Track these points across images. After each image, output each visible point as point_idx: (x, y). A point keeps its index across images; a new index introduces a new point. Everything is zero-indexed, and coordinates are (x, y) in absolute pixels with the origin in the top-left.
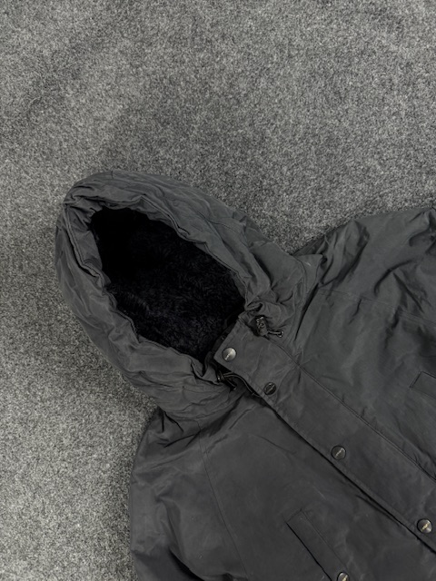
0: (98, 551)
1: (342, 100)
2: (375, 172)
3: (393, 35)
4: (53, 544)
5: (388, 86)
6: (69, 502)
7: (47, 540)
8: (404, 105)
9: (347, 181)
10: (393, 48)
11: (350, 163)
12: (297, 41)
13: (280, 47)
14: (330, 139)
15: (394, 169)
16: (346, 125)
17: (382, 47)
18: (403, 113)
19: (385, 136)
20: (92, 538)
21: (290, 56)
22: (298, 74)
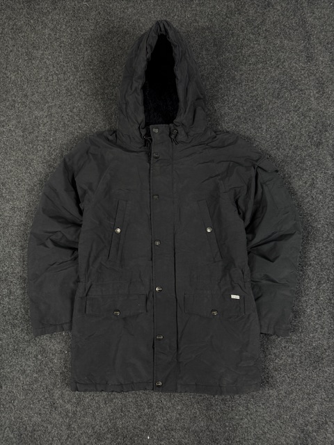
0: (50, 154)
1: (278, 98)
2: (262, 130)
3: (317, 95)
4: (37, 137)
5: (296, 108)
6: (56, 130)
7: (37, 134)
8: (295, 120)
9: (250, 124)
10: (312, 99)
11: (258, 120)
12: (286, 64)
13: (279, 60)
14: (260, 106)
15: (268, 136)
16: (270, 107)
17: (309, 95)
18: (291, 122)
19: (278, 124)
20: (51, 148)
21: (278, 66)
22: (274, 75)
